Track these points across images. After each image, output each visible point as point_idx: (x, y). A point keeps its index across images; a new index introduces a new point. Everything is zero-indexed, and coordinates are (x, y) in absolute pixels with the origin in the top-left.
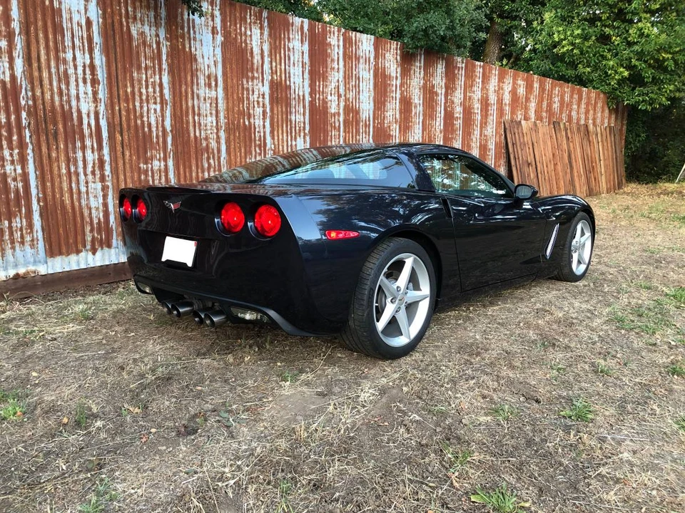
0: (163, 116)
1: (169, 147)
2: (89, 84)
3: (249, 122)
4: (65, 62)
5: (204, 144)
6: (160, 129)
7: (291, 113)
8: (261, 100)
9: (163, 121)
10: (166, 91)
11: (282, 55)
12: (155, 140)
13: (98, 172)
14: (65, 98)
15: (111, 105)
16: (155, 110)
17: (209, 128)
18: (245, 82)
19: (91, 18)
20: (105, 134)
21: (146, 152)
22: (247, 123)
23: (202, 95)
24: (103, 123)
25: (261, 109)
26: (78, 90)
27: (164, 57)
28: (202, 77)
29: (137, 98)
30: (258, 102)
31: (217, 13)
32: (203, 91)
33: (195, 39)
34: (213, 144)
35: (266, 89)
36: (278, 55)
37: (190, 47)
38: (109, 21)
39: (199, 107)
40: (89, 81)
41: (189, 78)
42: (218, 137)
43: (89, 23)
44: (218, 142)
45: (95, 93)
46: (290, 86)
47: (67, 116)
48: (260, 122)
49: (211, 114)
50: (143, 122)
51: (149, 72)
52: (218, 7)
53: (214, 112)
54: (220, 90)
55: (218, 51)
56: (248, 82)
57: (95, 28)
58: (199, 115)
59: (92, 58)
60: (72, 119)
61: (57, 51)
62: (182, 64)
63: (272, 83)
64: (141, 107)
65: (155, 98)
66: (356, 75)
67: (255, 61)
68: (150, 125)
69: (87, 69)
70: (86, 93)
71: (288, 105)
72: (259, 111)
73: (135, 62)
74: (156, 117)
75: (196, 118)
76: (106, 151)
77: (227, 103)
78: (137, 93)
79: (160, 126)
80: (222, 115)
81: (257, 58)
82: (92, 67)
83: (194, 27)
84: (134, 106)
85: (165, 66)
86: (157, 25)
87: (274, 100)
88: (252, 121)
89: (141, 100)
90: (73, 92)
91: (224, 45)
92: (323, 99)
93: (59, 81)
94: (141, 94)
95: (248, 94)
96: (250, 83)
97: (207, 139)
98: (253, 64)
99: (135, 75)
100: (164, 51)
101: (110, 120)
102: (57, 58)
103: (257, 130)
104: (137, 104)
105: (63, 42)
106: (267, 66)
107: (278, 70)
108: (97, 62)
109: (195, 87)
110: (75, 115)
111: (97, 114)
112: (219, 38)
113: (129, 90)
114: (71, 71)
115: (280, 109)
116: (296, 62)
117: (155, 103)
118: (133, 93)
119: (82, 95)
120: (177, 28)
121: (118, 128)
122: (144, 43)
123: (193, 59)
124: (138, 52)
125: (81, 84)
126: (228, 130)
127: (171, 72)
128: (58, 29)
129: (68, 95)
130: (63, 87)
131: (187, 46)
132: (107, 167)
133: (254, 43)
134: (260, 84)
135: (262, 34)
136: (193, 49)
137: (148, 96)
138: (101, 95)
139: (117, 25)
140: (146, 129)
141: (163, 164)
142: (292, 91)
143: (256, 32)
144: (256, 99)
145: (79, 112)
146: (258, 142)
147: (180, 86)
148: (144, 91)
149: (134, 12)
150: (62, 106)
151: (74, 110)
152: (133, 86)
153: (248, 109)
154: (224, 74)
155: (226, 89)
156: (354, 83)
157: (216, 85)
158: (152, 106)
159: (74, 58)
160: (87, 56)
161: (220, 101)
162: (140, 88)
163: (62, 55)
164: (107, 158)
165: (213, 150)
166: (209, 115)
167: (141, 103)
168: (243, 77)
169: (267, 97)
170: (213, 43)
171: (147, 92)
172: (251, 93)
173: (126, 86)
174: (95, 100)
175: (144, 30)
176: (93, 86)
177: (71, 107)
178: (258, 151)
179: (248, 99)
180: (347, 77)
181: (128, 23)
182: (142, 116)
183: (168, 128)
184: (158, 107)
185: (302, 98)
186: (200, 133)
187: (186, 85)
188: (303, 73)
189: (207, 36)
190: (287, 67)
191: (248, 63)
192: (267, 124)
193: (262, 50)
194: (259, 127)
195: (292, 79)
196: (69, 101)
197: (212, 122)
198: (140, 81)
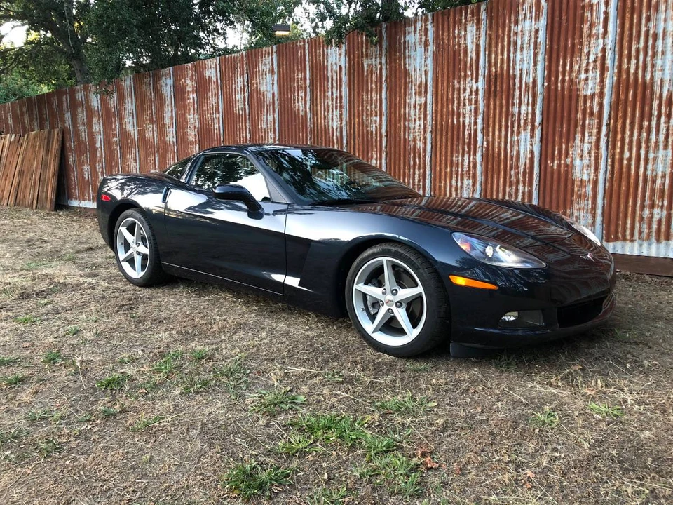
0: (381, 125)
1: (384, 148)
2: (338, 110)
3: (458, 121)
4: (328, 98)
5: (412, 144)
6: (378, 135)
7: (514, 104)
8: (473, 97)
9: (381, 128)
10: (384, 105)
11: (506, 43)
12: (374, 144)
14: (326, 121)
15: (349, 122)
16: (376, 121)
17: (417, 131)
18: (456, 82)
21: (368, 154)
22: (455, 122)
23: (413, 103)
24: (344, 134)
25: (473, 106)
26: (333, 114)
27: (384, 79)
28: (413, 87)
29: (365, 113)
30: (470, 101)
31: (430, 27)
32: (412, 100)
33: (409, 57)
34: (419, 145)
35: (481, 84)
36: (500, 45)
37: (405, 64)
38: (352, 62)
39: (409, 114)
41: (403, 91)
42: (425, 138)
43: (340, 67)
44: (425, 143)
45: (341, 114)
46: (514, 76)
47: (326, 131)
48: (471, 118)
49: (420, 118)
50: (367, 131)
51: (374, 93)
52: (430, 21)
53: (422, 116)
54: (429, 95)
55: (429, 61)
56: (459, 83)
57: (344, 71)
58: (409, 120)
59: (341, 92)
60: (329, 134)
61: (325, 92)
62: (398, 78)
63: (489, 79)
64: (367, 120)
65: (376, 112)
66: (647, 32)
67: (469, 59)
68: (372, 132)
69: (338, 99)
70: (337, 116)
71: (509, 95)
72: (469, 108)
73: (365, 88)
74: (376, 124)
75: (407, 123)
77: (437, 106)
78: (365, 110)
79: (378, 132)
80: (429, 118)
81: (471, 54)
82: (341, 97)
83: (408, 47)
84: (363, 119)
85: (384, 85)
86: (381, 56)
87: (489, 94)
88: (461, 119)
89: (367, 114)
90: (331, 116)
91: (436, 54)
92: (571, 80)
93: (325, 110)
94: (367, 110)
95: (459, 94)
96: (462, 83)
97: (414, 140)
98: (466, 63)
99: (364, 97)
100: (384, 73)
101: (348, 132)
102: (324, 96)
103: (467, 128)
104: (365, 118)
105: (328, 85)
106: (483, 61)
107: (499, 61)
108: (343, 94)
109: (407, 97)
110: (331, 130)
111: (341, 128)
112: (431, 48)
113: (360, 109)
114: (330, 103)
115: (498, 103)
116: (525, 46)
117: (376, 116)
118: (363, 110)
119: (334, 117)
120: (395, 53)
122: (371, 72)
123: (407, 73)
124: (367, 81)
125: (334, 110)
126: (435, 131)
127: (389, 90)
128: (326, 78)
129: (328, 119)
130: (326, 114)
131: (403, 64)
133: (469, 42)
134: (474, 81)
135: (478, 29)
136: (407, 66)
137: (371, 111)
138: (344, 117)
139: (356, 64)
140: (369, 136)
141: (378, 161)
142: (517, 80)
143: (471, 29)
144: (467, 97)
145: (333, 128)
146: (467, 140)
147: (396, 99)
148: (369, 108)
149: (366, 51)
150: (325, 126)
151: (330, 128)
152: (363, 106)
153: (458, 109)
154: (435, 80)
155: (435, 94)
156: (642, 45)
157: (426, 92)
158: (374, 118)
159: (332, 94)
161: (429, 106)
162: (367, 106)
163: (327, 94)
165: (419, 150)
166: (417, 119)
167: (366, 117)
168: (454, 79)
169: (481, 93)
170: (425, 55)
171: (371, 108)
172: (462, 92)
173: (358, 107)
174: (341, 119)
175: (374, 63)
177: (329, 126)
178: (466, 149)
179: (459, 99)
180: (624, 42)
181: (362, 60)
182: (367, 127)
183: (384, 134)
184: (378, 118)
185: (531, 85)
186: (409, 135)
187: (400, 97)
188: (535, 55)
189: (420, 50)
190: (512, 55)
191: (460, 64)
192: (479, 121)
193: (478, 46)
194: (470, 124)
195: (518, 67)
196: (328, 122)
197: (420, 126)
198: (367, 101)
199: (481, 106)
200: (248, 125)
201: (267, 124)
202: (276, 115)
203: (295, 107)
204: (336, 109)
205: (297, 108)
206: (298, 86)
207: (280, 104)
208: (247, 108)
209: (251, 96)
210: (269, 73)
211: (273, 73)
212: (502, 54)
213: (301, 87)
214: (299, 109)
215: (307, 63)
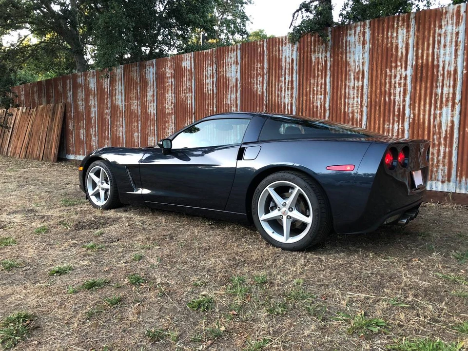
0: (325, 101)
3: (390, 99)
4: (281, 82)
5: (351, 115)
6: (323, 109)
7: (437, 87)
8: (403, 81)
9: (325, 104)
10: (328, 87)
11: (431, 42)
12: (319, 115)
14: (280, 98)
15: (298, 99)
16: (321, 98)
17: (355, 106)
18: (388, 71)
19: (294, 58)
22: (387, 100)
23: (352, 85)
24: (294, 107)
25: (402, 88)
26: (285, 94)
27: (328, 68)
28: (352, 75)
29: (312, 93)
30: (400, 84)
31: (367, 30)
32: (353, 83)
33: (350, 52)
34: (357, 116)
35: (409, 72)
36: (426, 43)
37: (346, 58)
38: (302, 56)
39: (349, 93)
41: (344, 77)
42: (362, 111)
43: (292, 60)
44: (362, 115)
45: (292, 94)
46: (438, 66)
47: (279, 106)
48: (400, 97)
50: (313, 106)
51: (320, 78)
52: (368, 26)
53: (360, 95)
54: (366, 80)
55: (366, 55)
56: (391, 71)
57: (295, 63)
58: (349, 98)
59: (292, 77)
60: (281, 107)
61: (279, 77)
62: (340, 69)
63: (416, 68)
64: (313, 98)
65: (321, 92)
67: (399, 54)
68: (317, 107)
69: (290, 83)
70: (288, 95)
71: (434, 80)
72: (399, 89)
73: (312, 74)
74: (321, 102)
75: (347, 100)
77: (372, 88)
78: (312, 91)
79: (323, 107)
80: (365, 97)
81: (402, 50)
82: (292, 81)
83: (349, 45)
84: (310, 97)
85: (328, 73)
86: (326, 51)
88: (392, 98)
89: (314, 94)
90: (283, 95)
91: (372, 52)
93: (278, 91)
94: (314, 90)
95: (391, 79)
96: (393, 71)
97: (353, 112)
98: (397, 56)
99: (312, 81)
100: (329, 64)
101: (298, 106)
102: (279, 81)
103: (397, 104)
104: (311, 96)
105: (282, 72)
106: (411, 55)
107: (425, 55)
108: (294, 79)
109: (347, 82)
110: (283, 105)
111: (292, 104)
112: (368, 46)
113: (308, 90)
114: (283, 85)
115: (423, 85)
116: (448, 44)
117: (321, 95)
118: (310, 91)
119: (286, 96)
120: (338, 49)
121: (301, 110)
122: (318, 63)
123: (347, 63)
124: (314, 69)
125: (286, 91)
126: (370, 106)
127: (333, 76)
128: (280, 68)
129: (281, 97)
130: (280, 93)
131: (344, 57)
133: (400, 41)
134: (403, 70)
135: (408, 31)
136: (348, 59)
137: (317, 91)
138: (294, 95)
139: (305, 57)
140: (315, 109)
142: (440, 69)
143: (402, 31)
144: (397, 82)
145: (284, 104)
146: (396, 113)
147: (338, 82)
148: (315, 89)
149: (314, 48)
150: (278, 102)
151: (283, 103)
152: (310, 88)
153: (390, 90)
154: (371, 69)
155: (371, 79)
157: (363, 77)
158: (319, 96)
159: (285, 79)
160: (290, 77)
161: (365, 87)
162: (313, 88)
163: (280, 79)
165: (357, 120)
166: (356, 97)
167: (313, 96)
168: (387, 68)
169: (409, 78)
170: (363, 50)
171: (317, 89)
172: (393, 78)
173: (307, 88)
174: (292, 97)
175: (319, 56)
176: (291, 91)
177: (281, 102)
178: (396, 119)
179: (390, 83)
181: (310, 55)
182: (313, 103)
183: (327, 108)
184: (323, 97)
185: (452, 72)
186: (348, 109)
187: (341, 81)
188: (456, 51)
189: (359, 47)
190: (436, 50)
191: (392, 57)
192: (408, 99)
193: (407, 44)
194: (399, 101)
195: (441, 60)
196: (281, 99)
197: (357, 102)
198: (314, 84)
199: (409, 88)
200: (215, 101)
201: (231, 101)
202: (238, 94)
203: (254, 88)
204: (288, 89)
205: (255, 89)
206: (257, 73)
207: (242, 86)
208: (215, 89)
209: (218, 80)
210: (234, 64)
211: (237, 64)
212: (428, 49)
213: (260, 74)
214: (257, 90)
215: (265, 57)
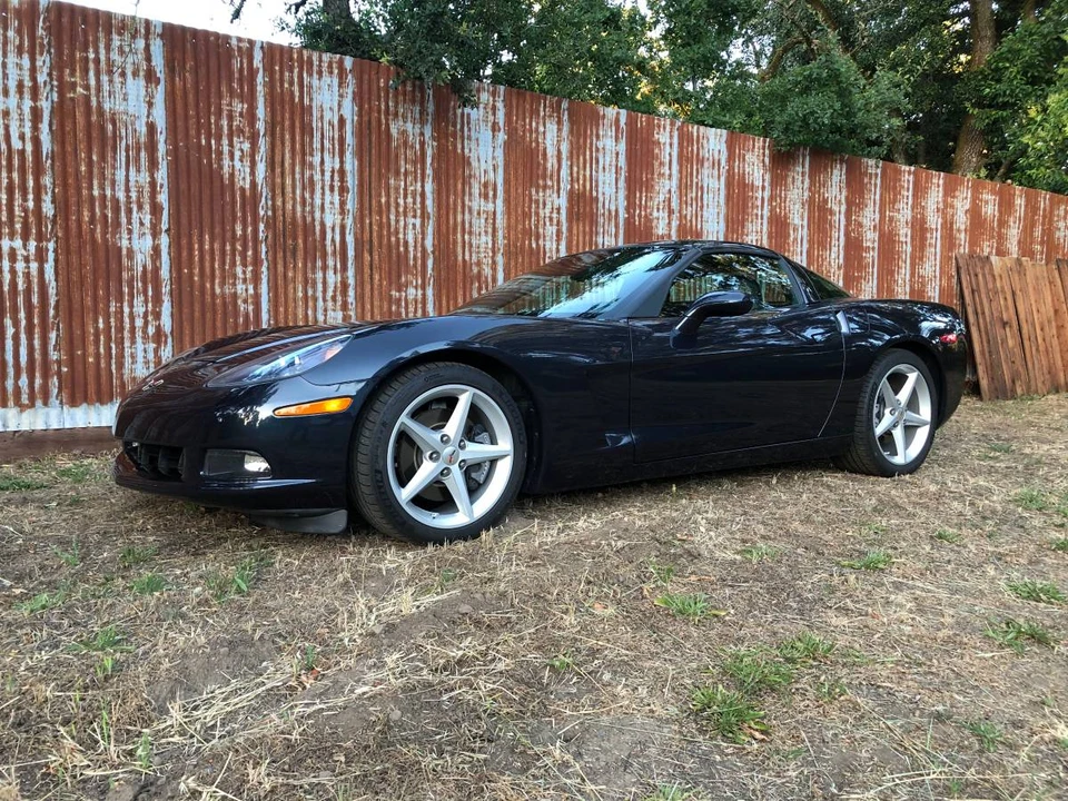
0: (423, 233)
1: (430, 271)
2: (336, 192)
3: (537, 244)
4: (311, 166)
5: (475, 270)
6: (420, 249)
7: (597, 233)
8: (555, 215)
9: (423, 239)
10: (429, 202)
11: (588, 157)
12: (412, 263)
13: (339, 298)
14: (308, 209)
15: (360, 219)
16: (414, 225)
17: (482, 250)
18: (534, 192)
19: (345, 117)
20: (351, 253)
21: (399, 277)
22: (534, 246)
23: (475, 208)
24: (350, 239)
25: (555, 228)
26: (323, 199)
27: (429, 160)
28: (477, 186)
29: (393, 210)
30: (551, 219)
31: (500, 105)
32: (476, 203)
33: (469, 138)
34: (487, 271)
35: (563, 202)
36: (581, 158)
37: (463, 148)
38: (366, 118)
39: (470, 223)
40: (336, 189)
41: (460, 186)
42: (494, 262)
43: (342, 121)
44: (494, 269)
45: (343, 204)
46: (597, 198)
47: (308, 229)
48: (552, 243)
49: (486, 232)
50: (398, 240)
51: (410, 178)
52: (502, 98)
53: (490, 230)
54: (500, 202)
55: (500, 153)
56: (537, 192)
57: (348, 128)
58: (470, 233)
59: (342, 162)
60: (315, 233)
61: (304, 154)
62: (452, 169)
63: (571, 193)
64: (397, 221)
65: (415, 211)
66: (697, 183)
67: (549, 165)
68: (406, 243)
69: (336, 175)
70: (332, 203)
71: (593, 221)
72: (551, 230)
73: (392, 166)
74: (415, 233)
75: (466, 237)
76: (351, 273)
77: (509, 219)
78: (393, 204)
79: (419, 245)
80: (500, 234)
81: (551, 162)
82: (342, 172)
83: (469, 123)
84: (389, 218)
85: (429, 171)
86: (423, 122)
87: (573, 216)
88: (541, 242)
89: (397, 212)
90: (318, 202)
91: (508, 146)
92: (646, 216)
93: (304, 188)
94: (397, 204)
95: (538, 207)
96: (541, 194)
97: (479, 264)
98: (545, 169)
99: (392, 181)
100: (429, 152)
101: (359, 237)
102: (303, 162)
103: (548, 255)
104: (393, 217)
105: (311, 143)
106: (564, 172)
107: (581, 177)
108: (348, 167)
109: (467, 198)
110: (318, 228)
111: (343, 228)
112: (502, 137)
113: (383, 200)
114: (317, 177)
115: (581, 228)
116: (607, 167)
117: (415, 217)
118: (388, 202)
119: (327, 205)
120: (447, 126)
121: (367, 247)
122: (405, 143)
123: (466, 162)
124: (397, 156)
125: (327, 192)
126: (508, 254)
127: (437, 178)
128: (307, 130)
129: (312, 205)
130: (307, 195)
131: (459, 146)
132: (351, 293)
133: (548, 143)
134: (555, 195)
135: (559, 130)
136: (466, 151)
137: (405, 207)
138: (349, 206)
139: (374, 123)
140: (402, 249)
141: (420, 292)
142: (600, 205)
143: (552, 127)
144: (548, 215)
145: (323, 225)
147: (448, 197)
148: (401, 201)
149: (396, 107)
150: (304, 218)
151: (317, 223)
152: (388, 196)
153: (537, 227)
154: (507, 181)
155: (507, 201)
156: (694, 195)
157: (495, 196)
158: (411, 221)
159: (322, 162)
160: (337, 159)
161: (499, 216)
162: (397, 198)
163: (308, 158)
164: (351, 281)
165: (486, 278)
166: (483, 233)
167: (396, 216)
168: (531, 186)
169: (564, 212)
170: (493, 142)
171: (405, 203)
172: (541, 206)
173: (380, 196)
174: (343, 211)
175: (408, 129)
176: (341, 195)
177: (313, 220)
179: (537, 214)
180: (684, 187)
181: (387, 120)
182: (397, 233)
183: (430, 248)
184: (418, 222)
185: (613, 214)
186: (471, 256)
187: (455, 194)
188: (617, 180)
189: (485, 134)
190: (594, 173)
191: (538, 168)
192: (564, 247)
193: (559, 151)
194: (551, 251)
195: (600, 189)
196: (312, 212)
197: (487, 243)
198: (397, 189)
199: (564, 229)
200: (47, 180)
201: (128, 190)
202: (162, 175)
203: (221, 167)
204: (332, 190)
205: (226, 170)
206: (230, 126)
207: (174, 153)
208: (45, 138)
209: (62, 111)
210: (135, 74)
211: (150, 77)
212: (584, 169)
213: (241, 131)
214: (232, 175)
215: (260, 88)
